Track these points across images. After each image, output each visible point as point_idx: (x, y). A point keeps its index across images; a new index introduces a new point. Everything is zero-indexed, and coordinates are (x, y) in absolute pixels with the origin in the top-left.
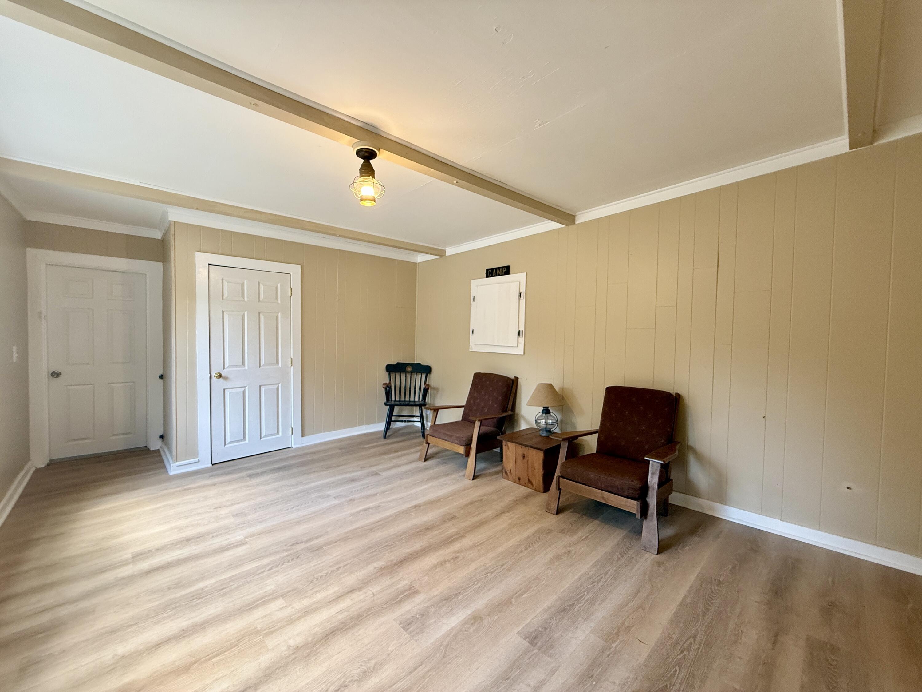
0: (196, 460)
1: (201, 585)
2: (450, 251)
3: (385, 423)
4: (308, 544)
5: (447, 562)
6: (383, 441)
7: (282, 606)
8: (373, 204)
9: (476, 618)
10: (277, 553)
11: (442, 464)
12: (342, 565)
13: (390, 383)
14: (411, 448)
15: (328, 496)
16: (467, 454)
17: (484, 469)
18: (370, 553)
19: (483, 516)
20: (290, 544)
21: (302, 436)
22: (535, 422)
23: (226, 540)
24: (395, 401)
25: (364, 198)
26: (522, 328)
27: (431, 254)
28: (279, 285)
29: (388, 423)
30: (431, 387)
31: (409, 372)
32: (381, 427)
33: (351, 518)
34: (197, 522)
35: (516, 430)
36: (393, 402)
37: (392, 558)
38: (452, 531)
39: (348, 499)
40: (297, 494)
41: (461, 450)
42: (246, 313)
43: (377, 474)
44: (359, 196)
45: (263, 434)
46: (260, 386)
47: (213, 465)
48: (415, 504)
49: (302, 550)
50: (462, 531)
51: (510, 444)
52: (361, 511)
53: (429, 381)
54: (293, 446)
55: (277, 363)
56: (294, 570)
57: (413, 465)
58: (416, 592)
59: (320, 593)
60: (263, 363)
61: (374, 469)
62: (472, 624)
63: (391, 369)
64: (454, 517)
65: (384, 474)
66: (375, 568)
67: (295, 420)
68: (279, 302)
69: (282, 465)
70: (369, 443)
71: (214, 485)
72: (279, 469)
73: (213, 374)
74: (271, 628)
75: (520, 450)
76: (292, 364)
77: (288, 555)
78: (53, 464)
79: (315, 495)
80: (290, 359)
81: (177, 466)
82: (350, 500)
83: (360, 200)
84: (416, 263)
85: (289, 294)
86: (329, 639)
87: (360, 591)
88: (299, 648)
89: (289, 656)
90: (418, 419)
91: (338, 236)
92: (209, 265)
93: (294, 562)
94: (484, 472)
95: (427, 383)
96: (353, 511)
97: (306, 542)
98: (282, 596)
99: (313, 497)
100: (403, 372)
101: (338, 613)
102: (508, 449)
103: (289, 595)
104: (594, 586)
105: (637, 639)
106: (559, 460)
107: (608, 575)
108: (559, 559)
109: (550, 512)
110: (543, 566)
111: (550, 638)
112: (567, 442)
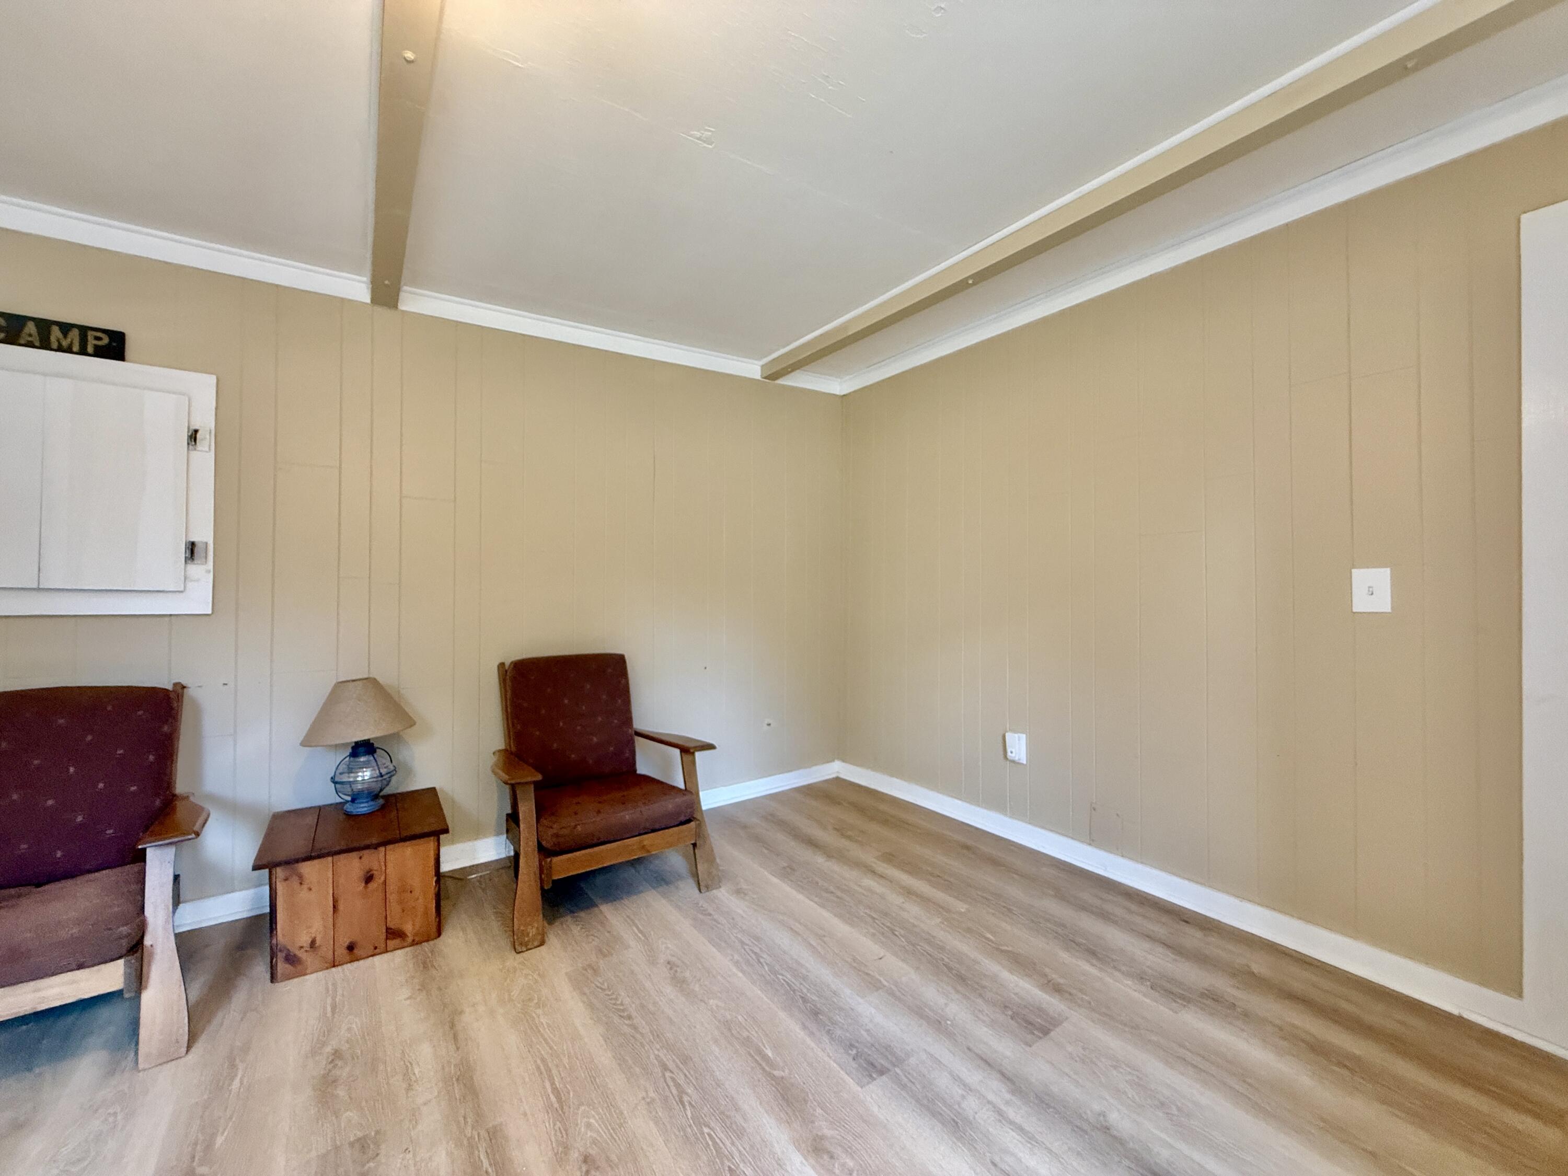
9: (816, 1148)
26: (204, 534)
62: (832, 1157)
102: (302, 883)
104: (767, 964)
105: (875, 960)
106: (522, 826)
107: (748, 942)
108: (683, 981)
109: (529, 947)
110: (695, 1007)
111: (873, 1045)
112: (532, 786)
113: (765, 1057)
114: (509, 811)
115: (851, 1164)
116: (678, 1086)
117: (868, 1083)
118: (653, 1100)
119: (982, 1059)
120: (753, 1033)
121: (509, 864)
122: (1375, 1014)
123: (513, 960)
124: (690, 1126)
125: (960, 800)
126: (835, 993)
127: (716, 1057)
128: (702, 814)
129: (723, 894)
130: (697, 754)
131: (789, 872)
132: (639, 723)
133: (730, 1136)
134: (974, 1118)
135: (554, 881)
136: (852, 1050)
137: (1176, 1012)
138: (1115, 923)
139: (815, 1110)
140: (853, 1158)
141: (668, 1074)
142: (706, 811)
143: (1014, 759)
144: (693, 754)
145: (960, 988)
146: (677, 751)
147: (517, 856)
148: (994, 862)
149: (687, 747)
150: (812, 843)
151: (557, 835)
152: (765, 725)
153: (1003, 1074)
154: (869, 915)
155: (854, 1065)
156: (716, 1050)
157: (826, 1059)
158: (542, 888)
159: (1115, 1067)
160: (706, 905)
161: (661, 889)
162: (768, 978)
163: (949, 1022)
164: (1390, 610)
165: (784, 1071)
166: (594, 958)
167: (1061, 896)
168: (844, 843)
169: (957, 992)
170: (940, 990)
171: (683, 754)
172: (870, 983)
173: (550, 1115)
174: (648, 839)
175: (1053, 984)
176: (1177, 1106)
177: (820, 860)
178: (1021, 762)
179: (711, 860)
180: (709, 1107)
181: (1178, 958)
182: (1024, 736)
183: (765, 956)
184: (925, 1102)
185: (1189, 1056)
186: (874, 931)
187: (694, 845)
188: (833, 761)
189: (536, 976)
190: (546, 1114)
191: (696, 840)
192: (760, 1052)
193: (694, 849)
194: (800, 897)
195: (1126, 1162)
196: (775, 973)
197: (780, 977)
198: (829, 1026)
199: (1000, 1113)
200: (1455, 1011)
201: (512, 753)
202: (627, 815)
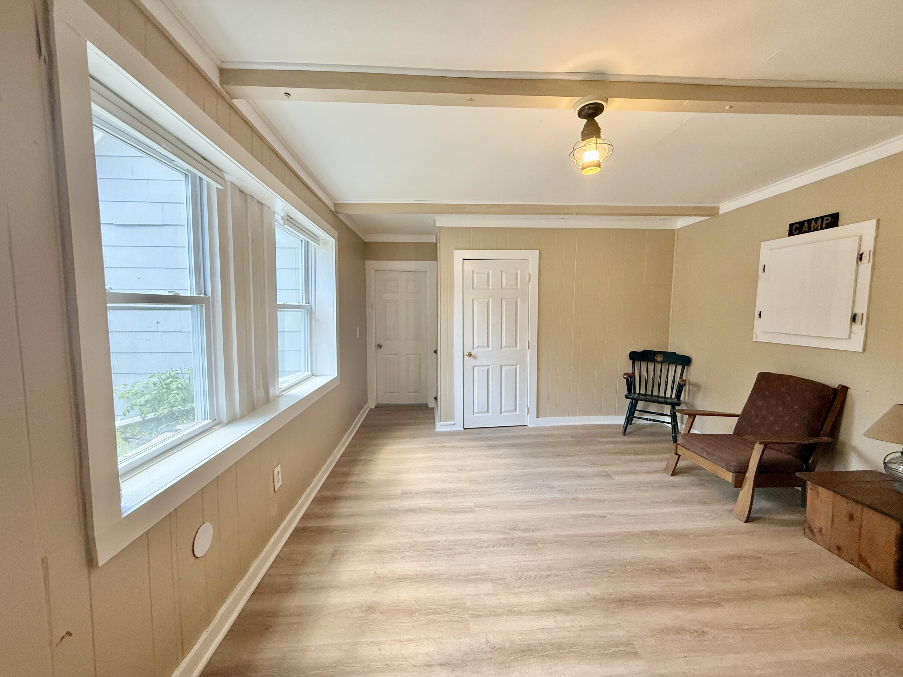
0: (453, 422)
1: (436, 538)
2: (725, 207)
3: (625, 417)
4: (524, 534)
5: (688, 633)
6: (622, 438)
7: (490, 592)
8: (598, 170)
10: (495, 531)
11: (697, 485)
12: (553, 573)
13: (634, 373)
14: (657, 454)
15: (553, 487)
16: (739, 483)
17: (769, 511)
18: (586, 572)
19: (757, 584)
20: (508, 528)
21: (537, 417)
22: (883, 465)
23: (461, 502)
24: (639, 394)
25: (586, 165)
26: (861, 309)
27: (695, 216)
28: (519, 272)
29: (629, 419)
30: (689, 382)
31: (658, 362)
32: (621, 420)
33: (571, 520)
34: (444, 478)
35: (838, 468)
36: (636, 395)
37: (611, 590)
38: (701, 588)
39: (572, 496)
40: (524, 476)
41: (729, 477)
42: (491, 300)
43: (608, 476)
44: (581, 165)
45: (503, 410)
46: (501, 366)
47: (464, 429)
48: (651, 529)
49: (518, 538)
50: (717, 594)
51: (821, 490)
52: (583, 516)
53: (687, 376)
54: (528, 425)
55: (516, 345)
56: (507, 557)
57: (656, 477)
58: (635, 655)
59: (526, 596)
60: (504, 345)
61: (607, 469)
63: (635, 357)
64: (706, 569)
65: (618, 479)
66: (588, 594)
67: (530, 401)
68: (519, 288)
69: (517, 442)
70: (605, 437)
71: (462, 448)
72: (513, 446)
73: (466, 353)
74: (477, 611)
75: (844, 505)
76: (529, 347)
77: (505, 539)
78: (378, 407)
79: (540, 482)
80: (527, 342)
81: (441, 425)
82: (574, 499)
83: (581, 170)
84: (674, 230)
85: (528, 280)
86: (525, 657)
87: (566, 615)
88: (495, 649)
89: (485, 652)
90: (668, 419)
91: (575, 214)
92: (463, 260)
93: (509, 549)
94: (768, 516)
95: (684, 378)
96: (575, 513)
97: (523, 531)
98: (492, 580)
99: (538, 483)
100: (651, 361)
101: (539, 630)
102: (818, 495)
103: (498, 582)
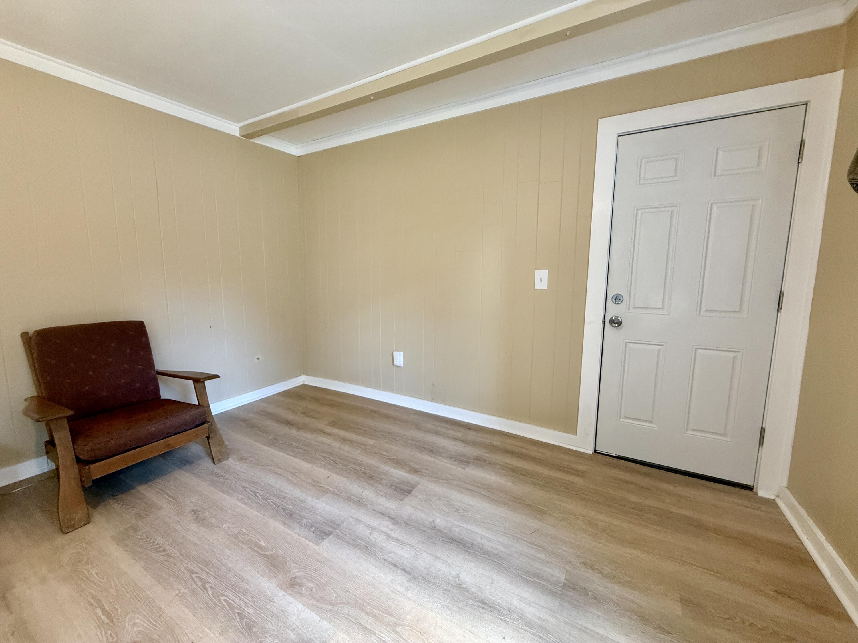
9: (292, 585)
62: (301, 586)
104: (260, 495)
105: (325, 478)
106: (58, 448)
107: (248, 486)
108: (204, 519)
109: (76, 527)
110: (213, 531)
111: (324, 522)
112: (66, 418)
113: (261, 547)
114: (48, 439)
115: (311, 585)
116: (201, 579)
117: (322, 542)
118: (184, 593)
119: (380, 513)
120: (253, 536)
121: (53, 475)
122: (534, 452)
123: (61, 539)
124: (211, 600)
125: (372, 388)
126: (302, 501)
127: (228, 556)
128: (213, 418)
129: (231, 462)
130: (207, 383)
131: (274, 442)
132: (160, 366)
133: (238, 596)
134: (376, 542)
135: (93, 481)
136: (312, 528)
137: (464, 469)
138: (442, 435)
139: (291, 565)
140: (313, 582)
141: (194, 576)
142: (214, 415)
143: (397, 365)
144: (204, 382)
145: (370, 482)
146: (191, 382)
147: (58, 469)
148: (388, 417)
149: (199, 379)
150: (289, 423)
151: (92, 450)
152: (256, 359)
153: (389, 517)
154: (322, 456)
155: (313, 535)
156: (228, 552)
157: (298, 537)
158: (83, 486)
159: (438, 499)
160: (219, 471)
161: (185, 468)
162: (261, 503)
163: (364, 500)
164: (547, 288)
165: (272, 551)
166: (134, 521)
167: (418, 427)
168: (307, 420)
169: (368, 484)
170: (360, 485)
171: (195, 384)
172: (323, 491)
173: (102, 629)
174: (171, 440)
175: (414, 469)
176: (463, 509)
177: (294, 432)
178: (401, 366)
179: (221, 443)
180: (224, 584)
181: (466, 445)
182: (402, 353)
183: (259, 491)
184: (352, 542)
185: (468, 486)
186: (325, 464)
187: (208, 438)
188: (300, 375)
189: (84, 545)
190: (98, 630)
191: (209, 434)
192: (257, 545)
193: (208, 440)
194: (281, 454)
195: (442, 539)
196: (266, 499)
197: (269, 501)
198: (299, 519)
199: (388, 536)
200: (556, 444)
201: (44, 398)
202: (153, 428)
